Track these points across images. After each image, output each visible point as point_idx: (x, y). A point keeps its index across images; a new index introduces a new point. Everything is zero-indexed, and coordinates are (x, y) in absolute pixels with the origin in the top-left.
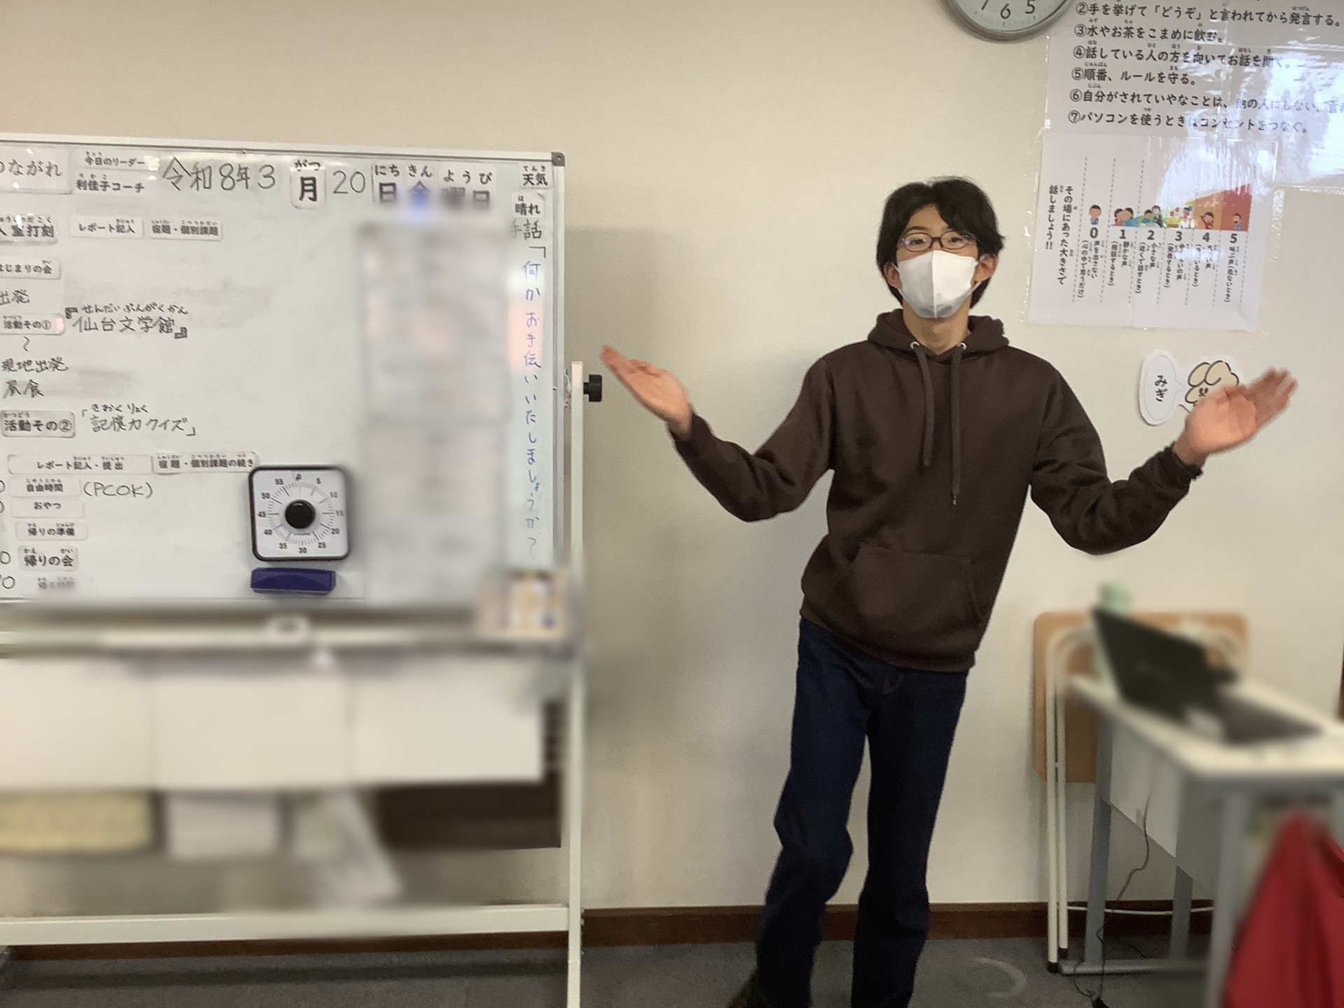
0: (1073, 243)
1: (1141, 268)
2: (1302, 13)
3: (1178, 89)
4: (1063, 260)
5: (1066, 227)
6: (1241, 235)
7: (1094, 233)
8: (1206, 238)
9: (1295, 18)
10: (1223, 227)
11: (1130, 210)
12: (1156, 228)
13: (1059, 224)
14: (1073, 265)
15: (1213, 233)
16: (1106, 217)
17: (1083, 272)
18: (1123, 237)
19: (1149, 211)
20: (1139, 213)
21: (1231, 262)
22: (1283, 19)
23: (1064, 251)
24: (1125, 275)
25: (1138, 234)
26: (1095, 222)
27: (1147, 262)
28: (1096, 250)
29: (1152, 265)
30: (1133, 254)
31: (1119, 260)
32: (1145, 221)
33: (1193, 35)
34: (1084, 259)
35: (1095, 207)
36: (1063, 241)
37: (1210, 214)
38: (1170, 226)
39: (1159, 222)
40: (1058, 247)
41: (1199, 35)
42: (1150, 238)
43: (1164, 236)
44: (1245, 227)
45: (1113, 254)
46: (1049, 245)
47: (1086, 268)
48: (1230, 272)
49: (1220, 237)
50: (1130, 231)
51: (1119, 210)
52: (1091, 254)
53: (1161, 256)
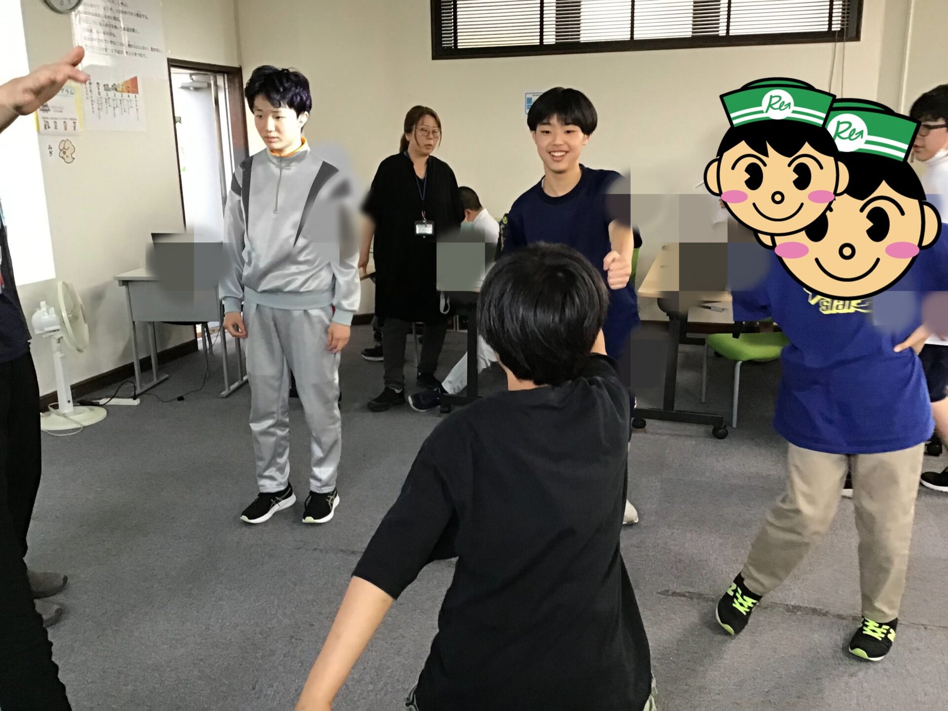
0: (94, 98)
1: (114, 108)
2: (139, 13)
3: (113, 39)
4: (92, 104)
5: (91, 91)
6: (137, 95)
7: (99, 93)
8: (129, 96)
9: (138, 15)
10: (133, 92)
11: (108, 85)
12: (116, 92)
13: (89, 91)
14: (96, 106)
15: (130, 94)
16: (102, 88)
17: (99, 109)
18: (107, 95)
19: (112, 86)
20: (110, 86)
21: (136, 106)
22: (134, 15)
23: (92, 101)
24: (110, 110)
25: (111, 94)
26: (99, 89)
27: (115, 106)
28: (101, 100)
29: (117, 107)
30: (111, 101)
31: (108, 106)
32: (113, 89)
33: (113, 18)
34: (98, 104)
35: (98, 83)
36: (91, 96)
37: (128, 87)
38: (120, 92)
39: (116, 90)
40: (90, 99)
41: (115, 18)
42: (115, 96)
43: (118, 95)
44: (137, 92)
45: (106, 102)
46: (87, 98)
47: (100, 107)
48: (137, 109)
49: (132, 95)
50: (108, 92)
51: (104, 85)
52: (100, 102)
53: (119, 102)
